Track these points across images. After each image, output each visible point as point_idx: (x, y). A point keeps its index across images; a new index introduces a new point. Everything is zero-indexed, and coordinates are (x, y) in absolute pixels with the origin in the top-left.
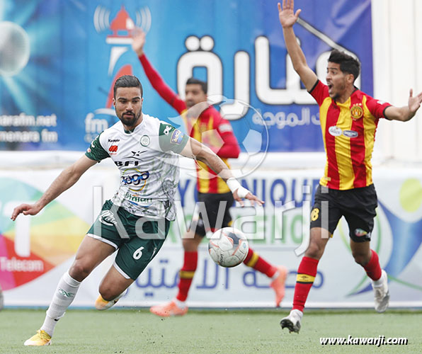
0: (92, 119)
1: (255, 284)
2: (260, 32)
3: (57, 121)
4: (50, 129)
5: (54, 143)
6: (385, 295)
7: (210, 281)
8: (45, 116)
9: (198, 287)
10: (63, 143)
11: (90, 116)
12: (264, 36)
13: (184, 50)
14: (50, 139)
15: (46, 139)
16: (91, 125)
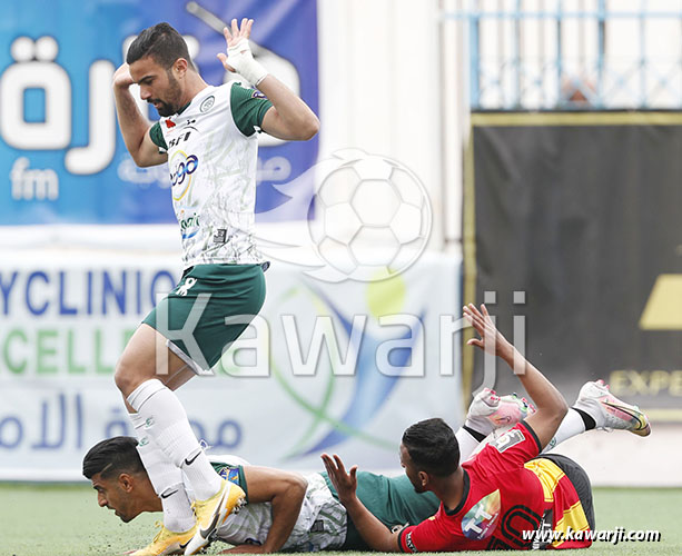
7: (53, 437)
13: (8, 61)
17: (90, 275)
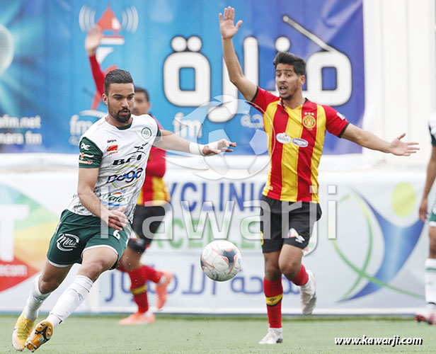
0: (78, 121)
1: (243, 290)
2: (249, 32)
3: (41, 123)
4: (34, 131)
5: (38, 145)
6: (312, 297)
7: (197, 287)
8: (29, 117)
9: (184, 293)
10: (47, 145)
11: (75, 118)
12: (253, 36)
13: (170, 51)
14: (34, 141)
15: (30, 141)
16: (76, 128)
17: (222, 185)
